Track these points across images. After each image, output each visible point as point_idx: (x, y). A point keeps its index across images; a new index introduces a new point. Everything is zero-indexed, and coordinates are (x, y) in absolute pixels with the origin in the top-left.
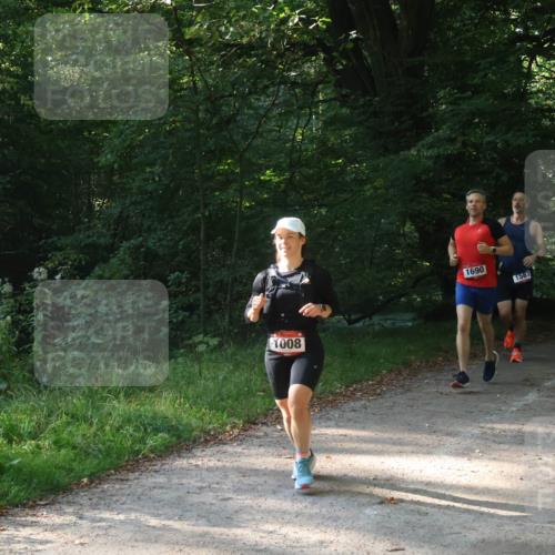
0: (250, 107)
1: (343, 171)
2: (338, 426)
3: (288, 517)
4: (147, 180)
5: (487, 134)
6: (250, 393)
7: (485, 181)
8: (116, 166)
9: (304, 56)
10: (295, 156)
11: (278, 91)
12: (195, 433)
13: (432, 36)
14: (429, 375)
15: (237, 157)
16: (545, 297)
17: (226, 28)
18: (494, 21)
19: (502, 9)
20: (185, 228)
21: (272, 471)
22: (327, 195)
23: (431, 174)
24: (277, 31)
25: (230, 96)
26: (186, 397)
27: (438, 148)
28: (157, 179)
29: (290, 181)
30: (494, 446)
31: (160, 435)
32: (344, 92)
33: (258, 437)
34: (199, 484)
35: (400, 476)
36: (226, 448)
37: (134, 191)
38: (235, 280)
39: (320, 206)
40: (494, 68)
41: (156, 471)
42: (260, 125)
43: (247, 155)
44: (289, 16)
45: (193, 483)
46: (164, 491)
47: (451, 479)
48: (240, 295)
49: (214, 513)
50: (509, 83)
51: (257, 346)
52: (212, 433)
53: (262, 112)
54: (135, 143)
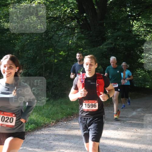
0: (57, 34)
3: (68, 147)
4: (28, 54)
5: (121, 42)
6: (57, 113)
7: (121, 55)
8: (20, 51)
9: (71, 20)
10: (69, 48)
11: (64, 30)
12: (42, 124)
13: (106, 15)
14: (106, 108)
15: (53, 48)
16: (137, 86)
17: (50, 13)
18: (123, 11)
19: (125, 8)
20: (39, 67)
21: (63, 135)
23: (106, 53)
24: (64, 13)
25: (51, 31)
26: (40, 114)
27: (108, 45)
28: (31, 54)
29: (68, 54)
30: (125, 127)
31: (33, 125)
32: (82, 30)
33: (60, 125)
34: (43, 139)
36: (51, 128)
37: (25, 57)
38: (53, 82)
40: (123, 24)
41: (31, 135)
42: (59, 39)
43: (56, 47)
44: (67, 10)
45: (42, 138)
46: (34, 140)
47: (112, 136)
48: (54, 86)
49: (48, 146)
50: (127, 28)
51: (59, 100)
52: (47, 124)
53: (60, 35)
54: (25, 44)
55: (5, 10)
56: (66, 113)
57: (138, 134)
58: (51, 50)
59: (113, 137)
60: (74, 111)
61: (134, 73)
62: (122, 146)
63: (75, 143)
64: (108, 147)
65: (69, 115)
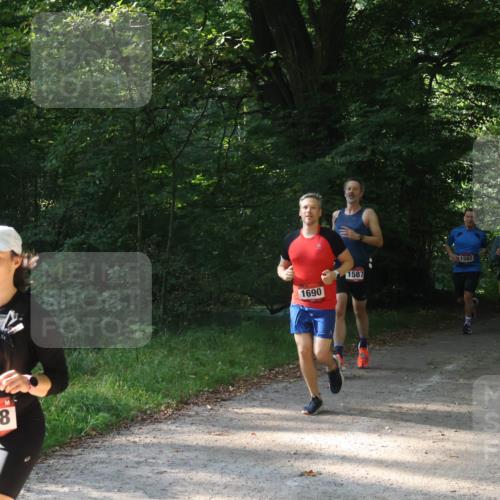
0: (182, 118)
1: (265, 176)
2: (263, 406)
3: (217, 488)
5: (394, 143)
6: (182, 376)
7: (392, 186)
8: (60, 171)
9: (230, 73)
10: (223, 162)
11: (207, 104)
12: (132, 413)
13: (344, 56)
15: (170, 162)
16: (446, 289)
17: (160, 47)
18: (398, 43)
19: (406, 32)
20: (123, 227)
21: (203, 447)
22: (252, 197)
24: (205, 50)
25: (165, 107)
26: (125, 380)
27: (350, 155)
28: (98, 182)
29: (218, 185)
30: (402, 424)
31: (101, 414)
32: (265, 106)
33: (190, 416)
34: (136, 459)
35: (317, 451)
36: (164, 426)
37: (77, 193)
38: (169, 273)
39: (245, 207)
40: (399, 85)
41: (97, 448)
42: (190, 134)
43: (179, 161)
44: (216, 37)
45: (131, 457)
46: (105, 465)
47: (364, 453)
48: (173, 288)
49: (150, 485)
50: (413, 98)
51: (189, 333)
52: (148, 412)
53: (192, 122)
54: (78, 150)
55: (13, 38)
56: (212, 377)
57: (449, 445)
58: (162, 169)
59: (367, 456)
60: (237, 371)
61: (435, 246)
62: (394, 486)
63: (241, 475)
64: (349, 488)
65: (220, 381)
